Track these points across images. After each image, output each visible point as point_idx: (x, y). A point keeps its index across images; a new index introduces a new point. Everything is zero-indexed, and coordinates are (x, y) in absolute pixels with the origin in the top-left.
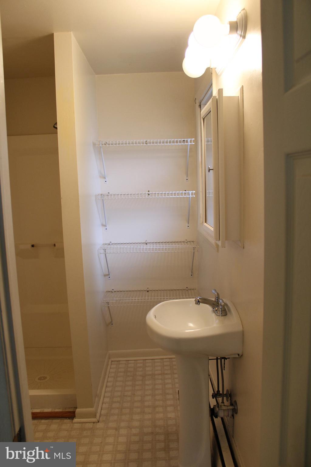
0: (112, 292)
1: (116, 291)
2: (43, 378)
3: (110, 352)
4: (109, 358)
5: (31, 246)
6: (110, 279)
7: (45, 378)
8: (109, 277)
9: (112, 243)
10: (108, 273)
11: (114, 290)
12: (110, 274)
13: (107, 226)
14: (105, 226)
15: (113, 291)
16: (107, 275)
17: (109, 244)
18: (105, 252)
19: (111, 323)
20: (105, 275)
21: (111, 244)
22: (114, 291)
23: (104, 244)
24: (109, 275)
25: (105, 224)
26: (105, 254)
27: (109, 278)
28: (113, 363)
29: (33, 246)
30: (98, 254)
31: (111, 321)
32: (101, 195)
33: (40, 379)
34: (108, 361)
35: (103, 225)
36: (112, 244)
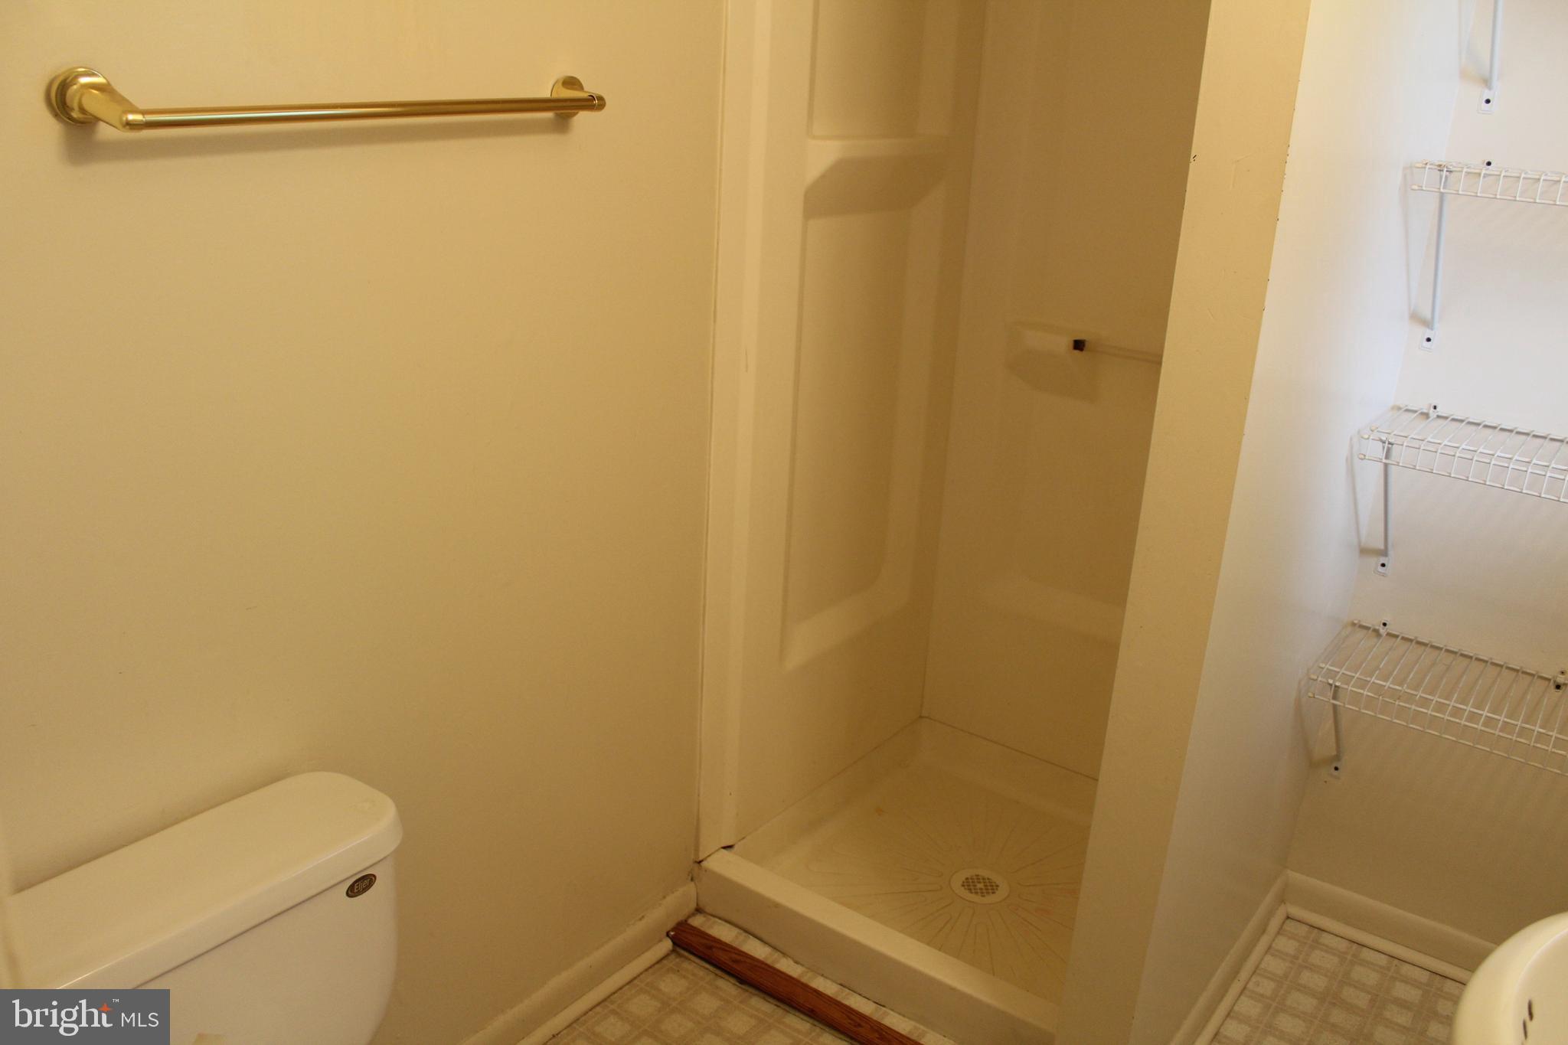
0: (1376, 631)
1: (1396, 636)
2: (981, 886)
3: (1295, 876)
4: (1282, 900)
5: (1071, 345)
6: (1384, 575)
7: (991, 887)
8: (1383, 565)
9: (1440, 411)
10: (1382, 547)
11: (1390, 629)
12: (1391, 552)
13: (1436, 325)
14: (1427, 324)
15: (1383, 631)
16: (1377, 554)
17: (1426, 415)
18: (1387, 457)
19: (1334, 765)
20: (1365, 551)
21: (1433, 414)
22: (1389, 634)
23: (1399, 408)
24: (1384, 553)
25: (1428, 316)
26: (1386, 466)
27: (1381, 569)
28: (1290, 926)
29: (1079, 345)
30: (1350, 462)
31: (1334, 753)
32: (1440, 167)
33: (969, 884)
34: (1270, 914)
35: (1416, 318)
36: (1438, 417)
